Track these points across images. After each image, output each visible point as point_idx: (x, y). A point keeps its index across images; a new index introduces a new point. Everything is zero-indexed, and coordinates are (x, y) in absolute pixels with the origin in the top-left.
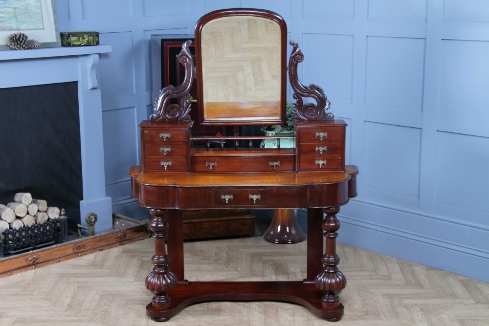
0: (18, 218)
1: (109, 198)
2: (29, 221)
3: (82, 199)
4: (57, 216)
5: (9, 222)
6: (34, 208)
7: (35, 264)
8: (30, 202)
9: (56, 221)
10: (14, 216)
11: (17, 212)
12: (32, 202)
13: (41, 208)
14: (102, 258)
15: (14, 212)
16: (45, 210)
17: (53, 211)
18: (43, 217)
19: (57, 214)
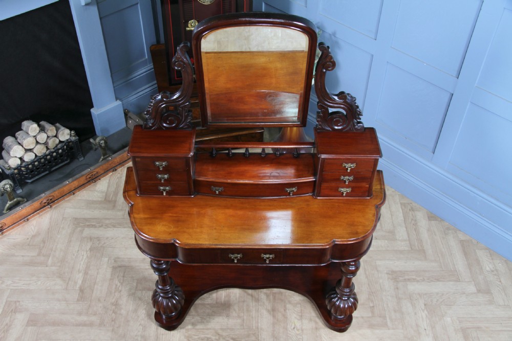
0: (27, 150)
1: (119, 102)
2: (40, 150)
3: (92, 107)
4: (67, 137)
5: (20, 157)
6: (42, 137)
7: (50, 203)
8: (38, 132)
9: (68, 142)
10: (24, 150)
11: (26, 146)
12: (39, 132)
13: (50, 134)
14: (115, 186)
15: (22, 146)
16: (55, 135)
17: (63, 134)
18: (54, 142)
19: (68, 134)
